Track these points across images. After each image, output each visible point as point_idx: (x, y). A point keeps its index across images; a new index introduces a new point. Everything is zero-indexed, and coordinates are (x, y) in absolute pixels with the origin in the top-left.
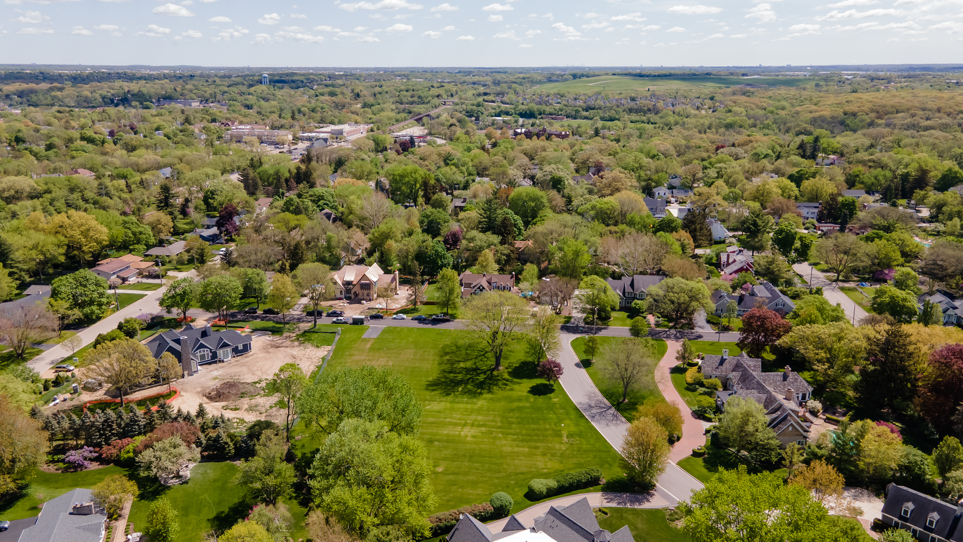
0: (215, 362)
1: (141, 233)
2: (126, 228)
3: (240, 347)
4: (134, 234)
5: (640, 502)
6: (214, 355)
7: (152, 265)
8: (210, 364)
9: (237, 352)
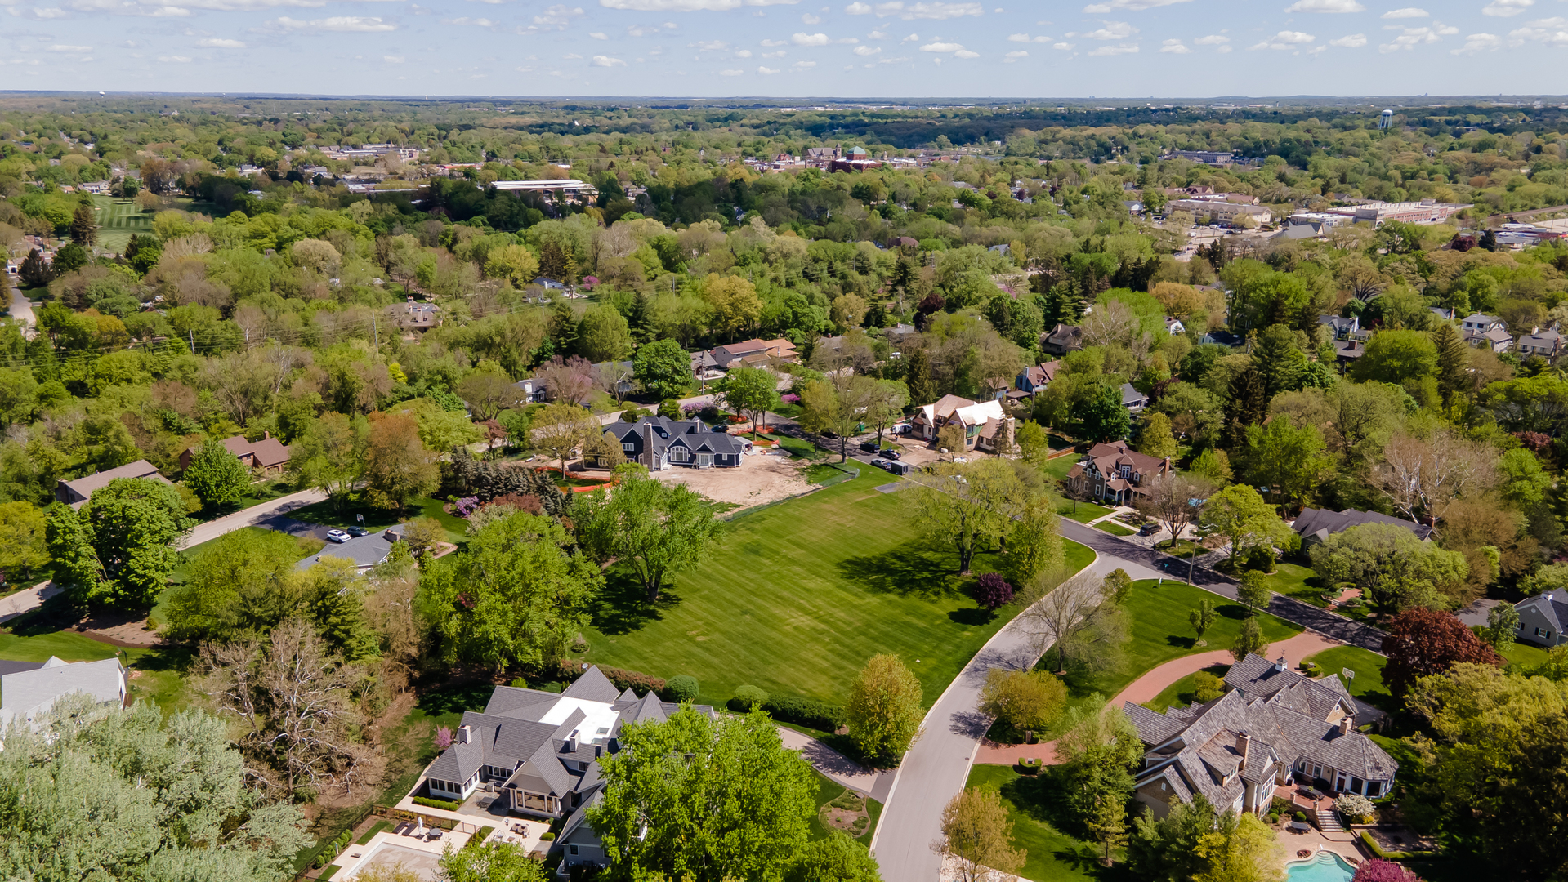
0: (690, 467)
1: (804, 315)
2: (789, 306)
3: (725, 457)
4: (795, 314)
5: (838, 768)
6: (693, 458)
7: (795, 356)
8: (684, 466)
9: (719, 462)
